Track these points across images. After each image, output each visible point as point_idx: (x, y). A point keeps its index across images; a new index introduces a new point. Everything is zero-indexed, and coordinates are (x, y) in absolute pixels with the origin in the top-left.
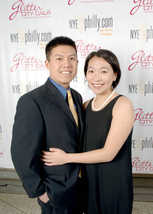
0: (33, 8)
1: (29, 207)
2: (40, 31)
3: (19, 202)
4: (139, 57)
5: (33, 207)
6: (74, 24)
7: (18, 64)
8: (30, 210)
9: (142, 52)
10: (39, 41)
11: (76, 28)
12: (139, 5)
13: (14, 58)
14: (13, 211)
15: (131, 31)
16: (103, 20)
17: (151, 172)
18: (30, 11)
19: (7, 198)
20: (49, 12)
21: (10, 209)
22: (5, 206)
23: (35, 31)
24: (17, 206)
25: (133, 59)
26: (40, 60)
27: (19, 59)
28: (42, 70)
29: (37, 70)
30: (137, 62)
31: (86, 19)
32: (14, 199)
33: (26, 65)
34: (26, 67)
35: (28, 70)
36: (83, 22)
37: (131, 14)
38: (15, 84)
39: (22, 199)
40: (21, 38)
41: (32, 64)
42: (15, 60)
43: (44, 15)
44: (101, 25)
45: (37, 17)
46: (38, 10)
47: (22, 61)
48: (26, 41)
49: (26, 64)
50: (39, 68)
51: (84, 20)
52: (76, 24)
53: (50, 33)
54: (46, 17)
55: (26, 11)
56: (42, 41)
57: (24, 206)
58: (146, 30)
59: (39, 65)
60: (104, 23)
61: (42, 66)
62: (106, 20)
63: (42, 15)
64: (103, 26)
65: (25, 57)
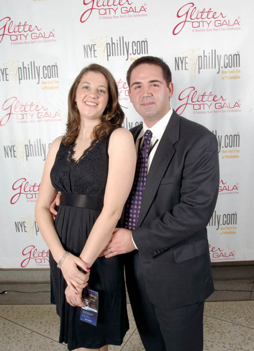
0: (27, 28)
1: (41, 323)
2: (40, 64)
3: (26, 316)
4: (188, 96)
5: (47, 322)
6: (91, 50)
7: (10, 114)
8: (43, 327)
9: (193, 89)
10: (40, 78)
11: (95, 57)
12: (184, 20)
13: (3, 105)
14: (18, 331)
15: (176, 58)
16: (134, 43)
17: (215, 260)
18: (23, 33)
19: (8, 311)
20: (52, 34)
21: (13, 328)
22: (4, 324)
23: (33, 64)
24: (24, 323)
25: (180, 99)
26: (44, 106)
27: (11, 106)
28: (47, 121)
29: (40, 121)
30: (186, 104)
31: (109, 44)
32: (18, 312)
33: (23, 115)
34: (23, 118)
35: (25, 122)
36: (104, 47)
37: (174, 34)
38: (7, 144)
39: (30, 311)
40: (13, 74)
41: (32, 113)
42: (5, 108)
43: (45, 39)
44: (130, 51)
45: (34, 42)
46: (36, 31)
47: (15, 108)
48: (20, 79)
49: (22, 113)
50: (43, 119)
51: (105, 44)
52: (94, 51)
53: (56, 66)
54: (48, 41)
55: (18, 33)
56: (45, 78)
57: (33, 321)
58: (197, 57)
59: (41, 114)
60: (135, 48)
61: (47, 115)
62: (138, 43)
63: (41, 39)
64: (134, 53)
65: (20, 103)
